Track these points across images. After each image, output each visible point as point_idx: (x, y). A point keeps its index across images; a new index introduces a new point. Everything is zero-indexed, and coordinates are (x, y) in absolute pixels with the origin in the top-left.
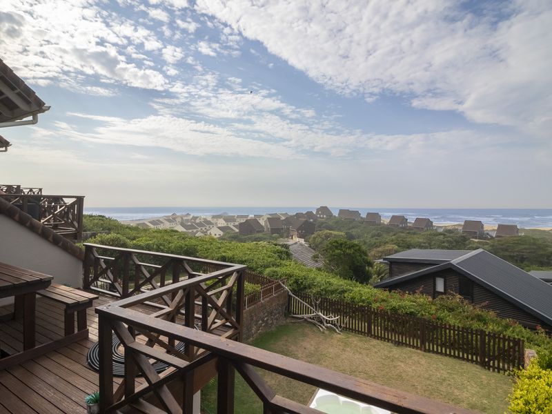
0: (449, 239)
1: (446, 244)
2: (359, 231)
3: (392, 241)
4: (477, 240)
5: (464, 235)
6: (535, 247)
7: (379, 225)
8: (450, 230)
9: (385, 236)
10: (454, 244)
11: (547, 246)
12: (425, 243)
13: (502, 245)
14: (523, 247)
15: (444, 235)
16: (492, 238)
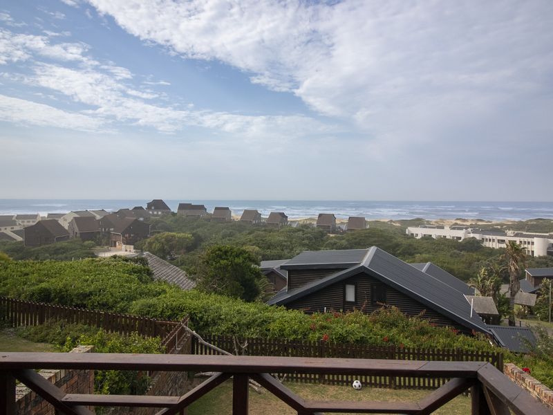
0: (309, 235)
1: (306, 242)
2: (205, 230)
3: (250, 241)
4: (333, 235)
5: (321, 229)
6: (383, 239)
7: (230, 222)
8: (305, 225)
9: (238, 235)
10: (314, 241)
11: (392, 238)
12: (285, 241)
13: (355, 239)
14: (374, 239)
15: (303, 231)
16: (344, 232)
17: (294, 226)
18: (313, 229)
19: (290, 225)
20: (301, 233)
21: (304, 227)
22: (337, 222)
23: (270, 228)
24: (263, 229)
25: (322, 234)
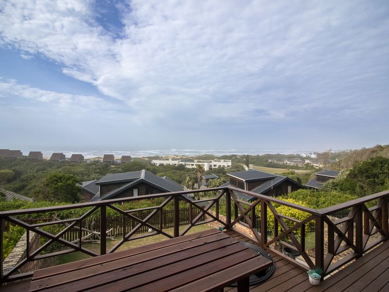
0: (99, 167)
4: (113, 166)
5: (106, 163)
7: (42, 161)
12: (85, 171)
16: (119, 164)
17: (88, 162)
18: (101, 163)
19: (86, 161)
20: (94, 165)
21: (95, 162)
22: (115, 159)
23: (72, 164)
24: (68, 164)
25: (107, 166)
